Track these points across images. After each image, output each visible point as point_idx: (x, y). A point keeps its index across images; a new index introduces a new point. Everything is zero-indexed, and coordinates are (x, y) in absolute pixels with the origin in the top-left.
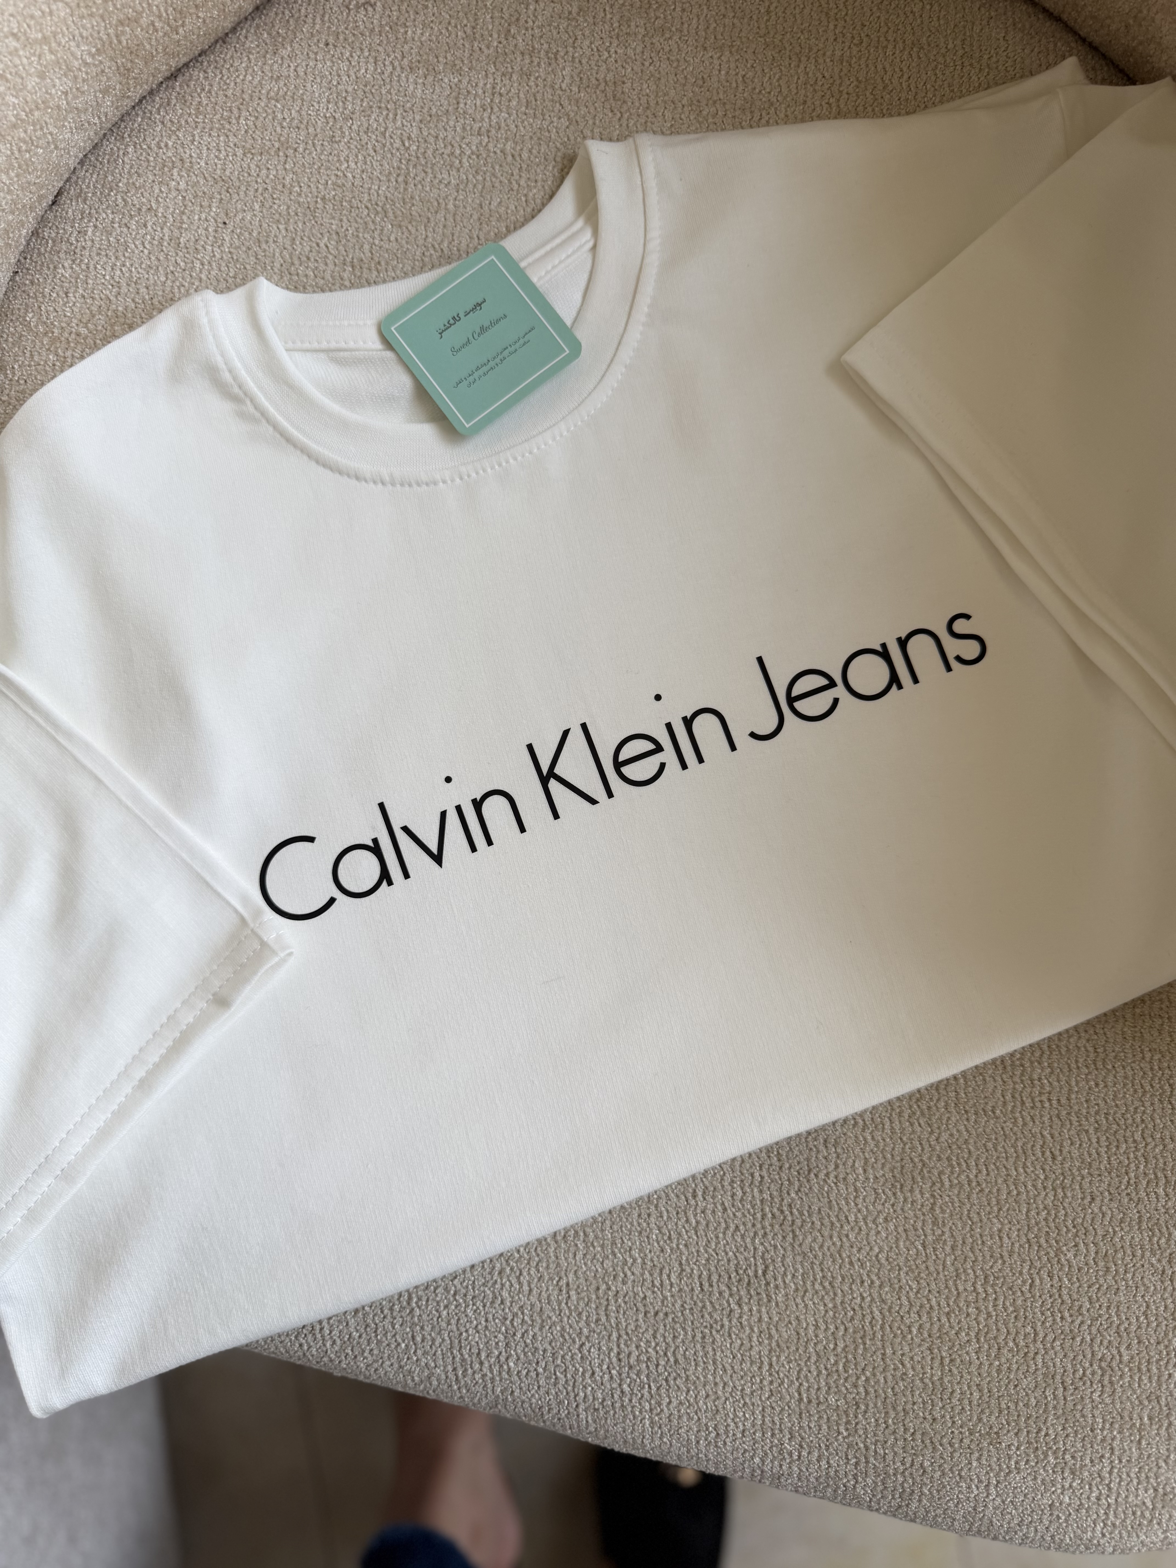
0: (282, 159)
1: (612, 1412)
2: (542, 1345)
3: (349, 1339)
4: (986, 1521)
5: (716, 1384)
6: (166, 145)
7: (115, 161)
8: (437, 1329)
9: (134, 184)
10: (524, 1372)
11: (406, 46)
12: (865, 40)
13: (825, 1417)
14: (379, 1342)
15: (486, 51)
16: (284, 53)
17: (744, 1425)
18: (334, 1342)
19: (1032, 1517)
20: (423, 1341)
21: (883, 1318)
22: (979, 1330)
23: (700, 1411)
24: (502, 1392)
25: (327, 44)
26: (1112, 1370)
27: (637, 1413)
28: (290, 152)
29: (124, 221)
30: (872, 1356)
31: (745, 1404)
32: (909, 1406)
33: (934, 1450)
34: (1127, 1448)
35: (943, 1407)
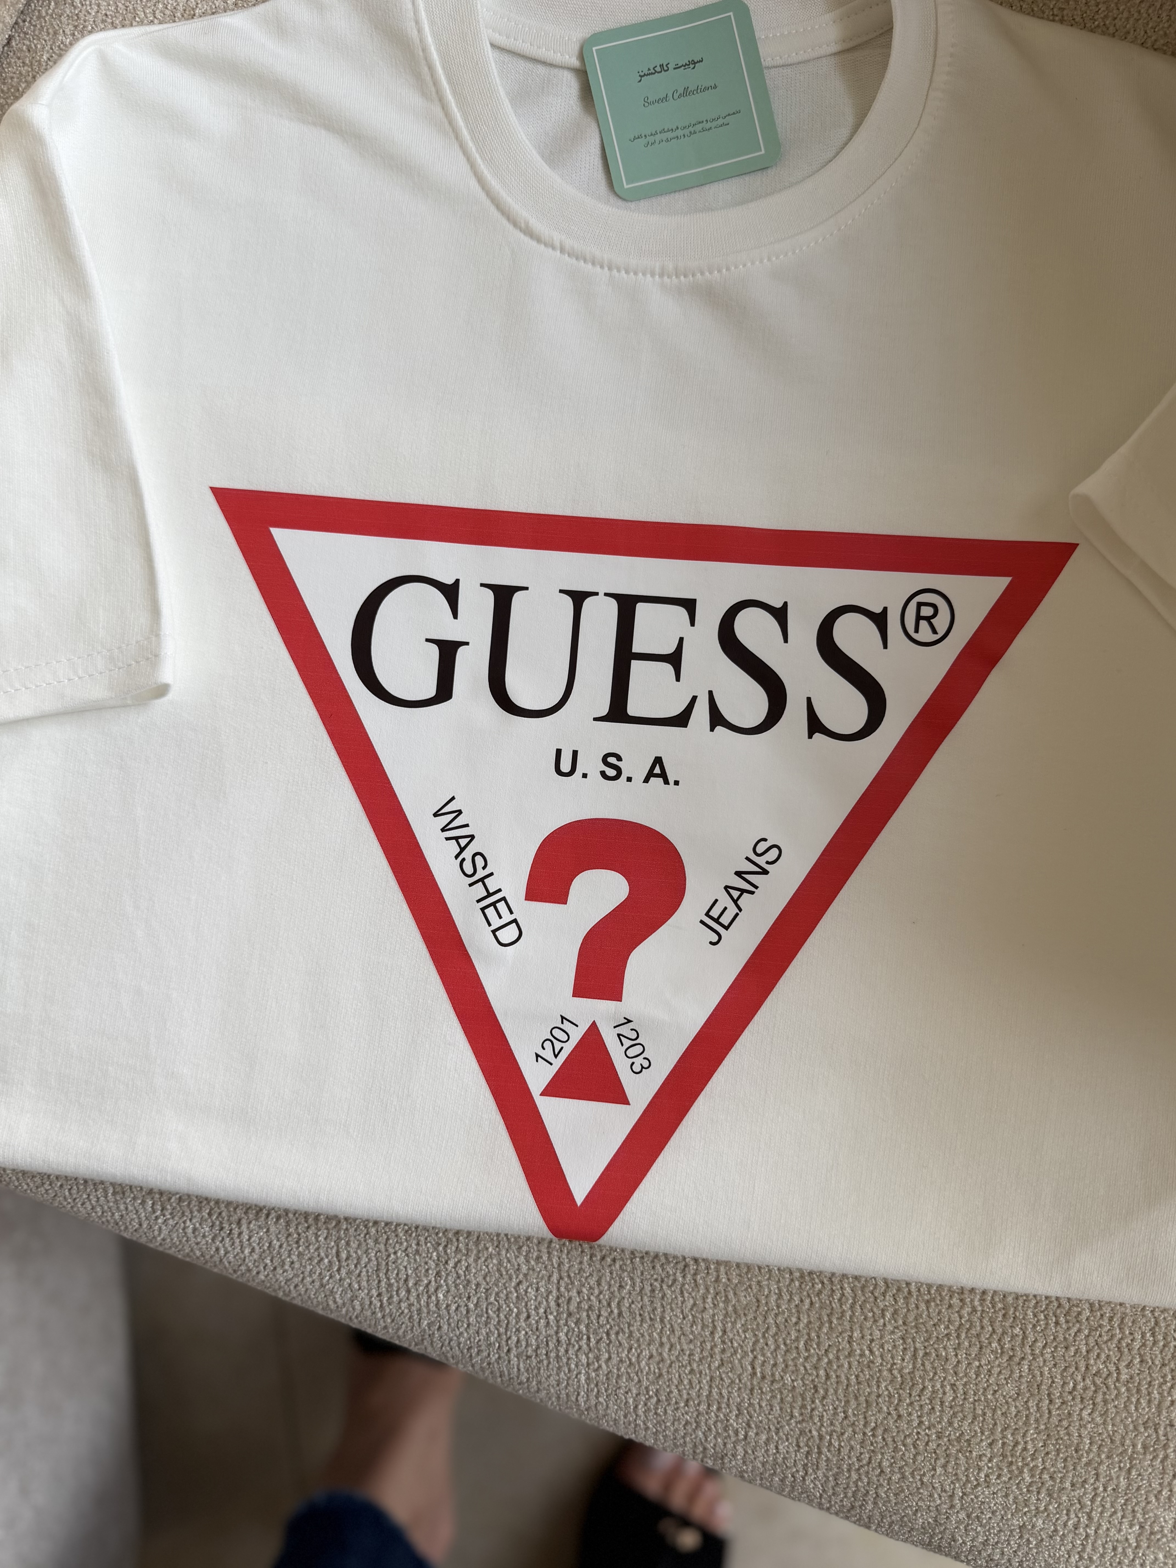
1: (545, 1362)
2: (475, 1279)
3: (269, 1247)
4: (947, 1535)
5: (662, 1344)
8: (364, 1247)
10: (453, 1307)
13: (779, 1396)
14: (300, 1255)
17: (688, 1394)
18: (253, 1250)
19: (999, 1537)
20: (347, 1259)
21: (854, 1298)
22: (961, 1324)
23: (642, 1372)
24: (429, 1325)
26: (1107, 1387)
27: (573, 1366)
30: (837, 1336)
31: (692, 1371)
32: (873, 1397)
33: (896, 1449)
34: (1114, 1475)
35: (911, 1404)
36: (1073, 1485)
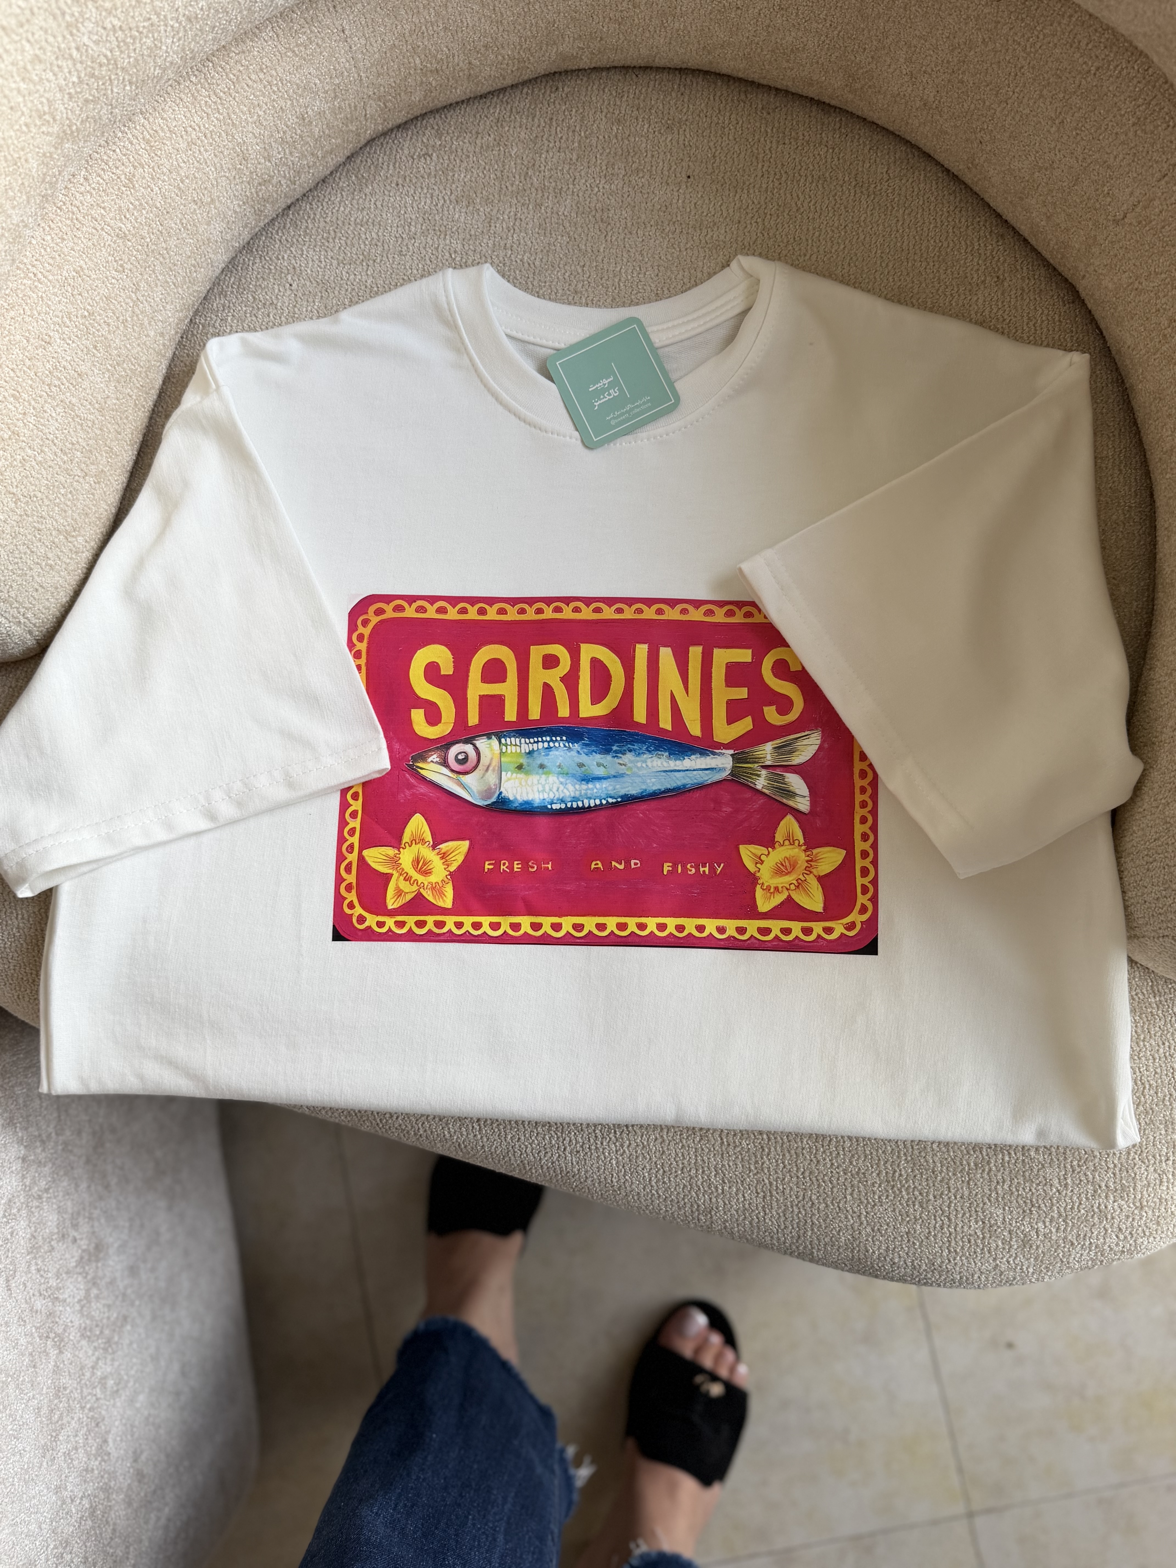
0: (365, 268)
6: (283, 258)
7: (247, 269)
9: (260, 285)
11: (454, 186)
12: (784, 176)
15: (510, 188)
16: (367, 191)
25: (397, 185)
28: (371, 262)
29: (254, 312)
33: (819, 1186)
34: (959, 1187)
35: (824, 1152)
36: (935, 1197)
